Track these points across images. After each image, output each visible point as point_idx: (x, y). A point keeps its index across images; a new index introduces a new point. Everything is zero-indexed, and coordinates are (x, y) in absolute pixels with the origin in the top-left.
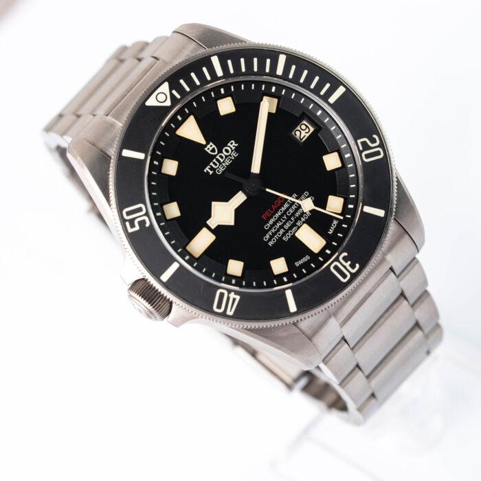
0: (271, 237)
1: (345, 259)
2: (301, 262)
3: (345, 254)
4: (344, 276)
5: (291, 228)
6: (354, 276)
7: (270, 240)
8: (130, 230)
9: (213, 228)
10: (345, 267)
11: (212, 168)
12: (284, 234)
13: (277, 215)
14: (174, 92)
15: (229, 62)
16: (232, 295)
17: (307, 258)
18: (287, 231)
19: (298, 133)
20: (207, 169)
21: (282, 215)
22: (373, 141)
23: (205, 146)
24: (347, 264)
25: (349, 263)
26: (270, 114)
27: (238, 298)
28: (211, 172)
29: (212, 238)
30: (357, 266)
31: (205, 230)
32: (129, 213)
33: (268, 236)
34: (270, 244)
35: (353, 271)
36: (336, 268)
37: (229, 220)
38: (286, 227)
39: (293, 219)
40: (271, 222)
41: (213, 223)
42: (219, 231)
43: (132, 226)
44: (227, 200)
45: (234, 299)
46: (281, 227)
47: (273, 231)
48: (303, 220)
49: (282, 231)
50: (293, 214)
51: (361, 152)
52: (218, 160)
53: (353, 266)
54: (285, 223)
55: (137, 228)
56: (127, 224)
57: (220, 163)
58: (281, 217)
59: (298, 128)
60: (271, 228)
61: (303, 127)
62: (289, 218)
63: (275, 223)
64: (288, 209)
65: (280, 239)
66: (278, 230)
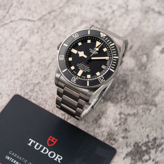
0: (79, 65)
1: (76, 79)
2: (74, 72)
3: (77, 79)
4: (72, 80)
5: (82, 69)
6: (73, 82)
7: (78, 65)
8: (73, 35)
9: (78, 53)
10: (74, 80)
11: (91, 50)
12: (80, 68)
13: (84, 65)
14: (104, 37)
15: (114, 47)
16: (63, 58)
17: (76, 73)
18: (81, 68)
19: (103, 66)
20: (90, 49)
21: (84, 66)
22: (104, 80)
23: (95, 48)
24: (75, 80)
25: (76, 81)
26: (105, 59)
27: (63, 60)
28: (90, 50)
29: (76, 53)
30: (75, 83)
31: (77, 51)
32: (76, 34)
33: (79, 64)
34: (77, 65)
35: (74, 82)
36: (74, 78)
37: (80, 56)
38: (82, 68)
39: (84, 69)
40: (82, 64)
41: (79, 52)
42: (78, 54)
43: (74, 36)
44: (84, 54)
45: (62, 59)
46: (81, 67)
47: (80, 65)
48: (84, 71)
49: (80, 67)
50: (85, 68)
51: (100, 78)
52: (93, 51)
53: (75, 82)
54: (82, 67)
55: (73, 37)
56: (74, 35)
57: (92, 51)
58: (83, 66)
59: (104, 66)
60: (81, 65)
61: (105, 67)
62: (84, 68)
63: (82, 65)
64: (86, 67)
65: (79, 67)
66: (80, 66)
